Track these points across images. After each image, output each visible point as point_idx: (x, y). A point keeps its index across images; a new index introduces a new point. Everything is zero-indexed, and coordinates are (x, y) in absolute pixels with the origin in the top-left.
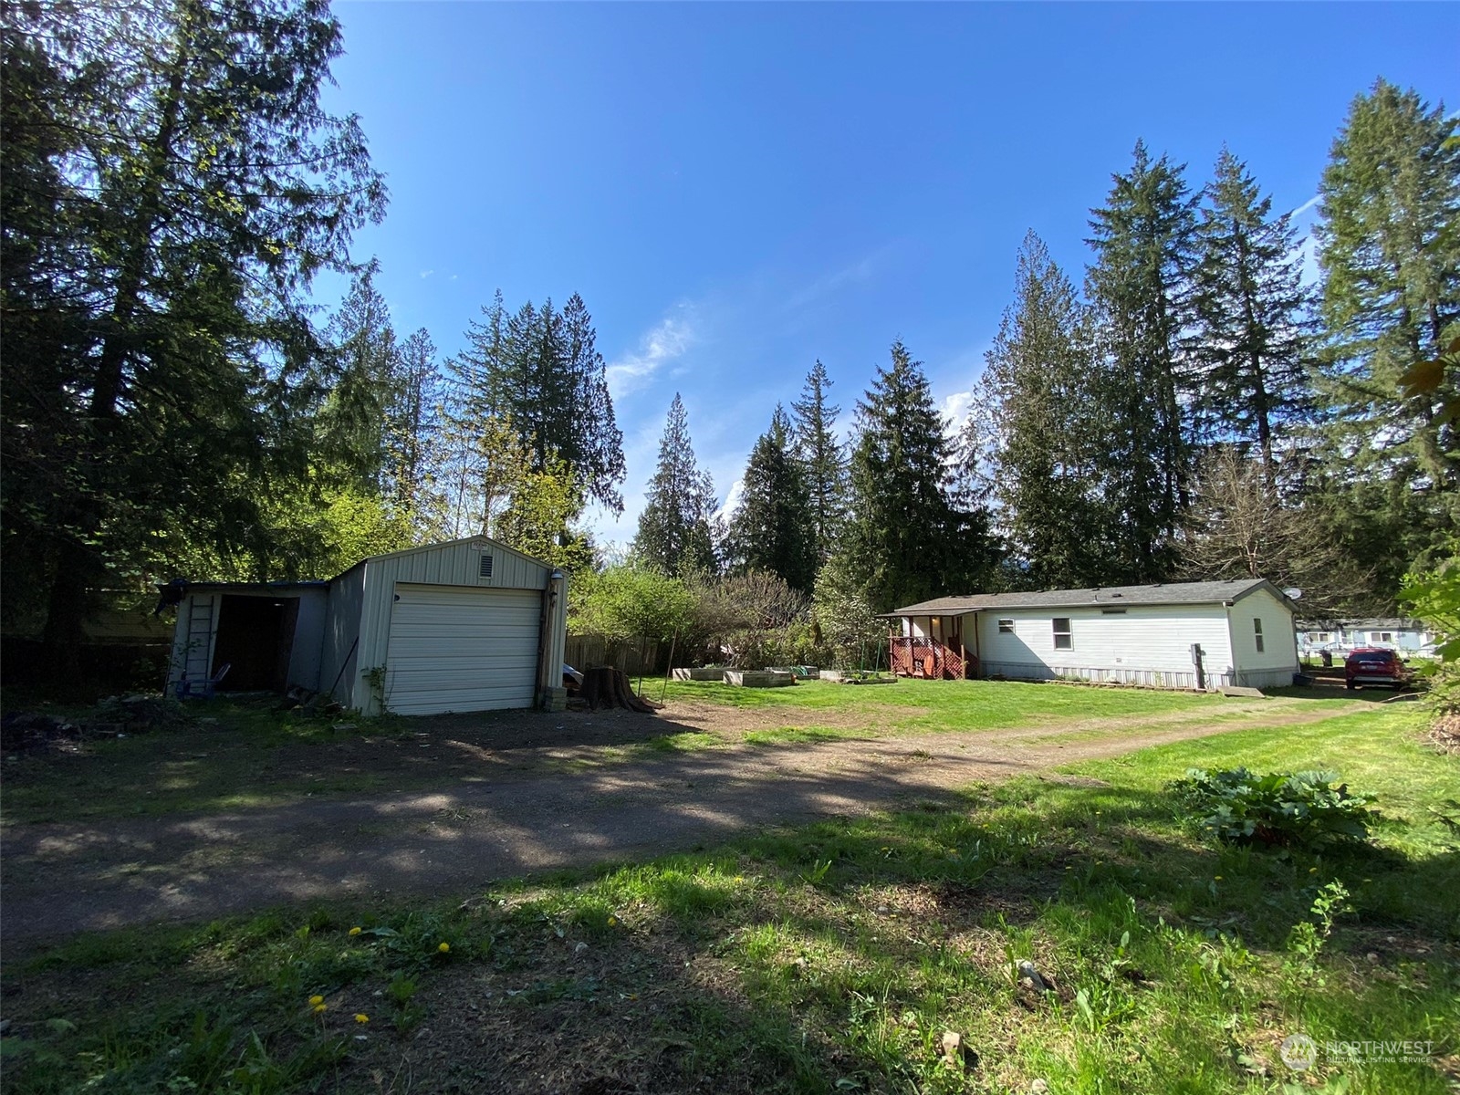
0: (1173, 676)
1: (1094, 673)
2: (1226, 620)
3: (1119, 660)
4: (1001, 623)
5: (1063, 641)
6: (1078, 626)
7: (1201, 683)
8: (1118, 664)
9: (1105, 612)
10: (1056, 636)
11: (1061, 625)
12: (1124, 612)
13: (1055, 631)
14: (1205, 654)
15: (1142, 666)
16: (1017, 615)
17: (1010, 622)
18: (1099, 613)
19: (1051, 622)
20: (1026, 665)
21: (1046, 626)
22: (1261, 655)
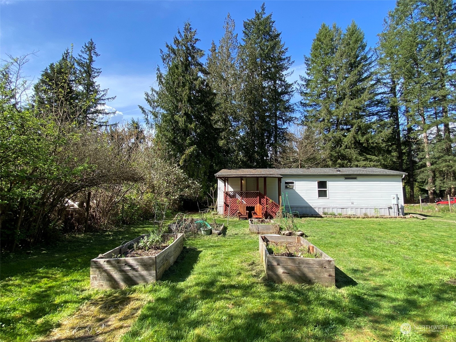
3: (352, 204)
4: (286, 183)
5: (322, 194)
6: (331, 185)
8: (352, 205)
9: (346, 178)
10: (319, 190)
11: (322, 185)
12: (355, 178)
13: (319, 188)
15: (369, 206)
16: (297, 179)
17: (292, 183)
18: (343, 179)
19: (317, 183)
20: (301, 207)
21: (314, 185)
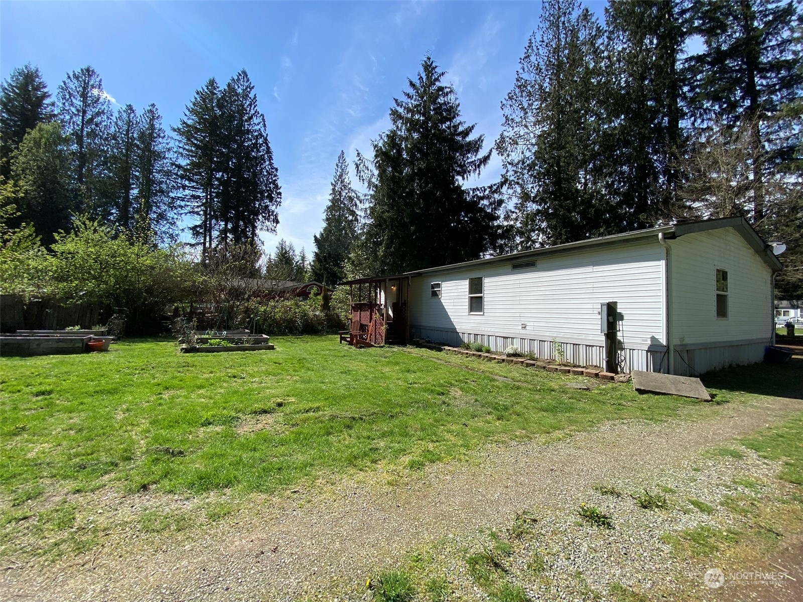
0: (582, 350)
1: (500, 341)
2: (663, 263)
3: (526, 326)
4: (432, 287)
5: (476, 304)
6: (490, 286)
7: (613, 365)
8: (523, 331)
9: (515, 267)
10: (472, 298)
11: (476, 285)
12: (533, 264)
13: (471, 292)
14: (621, 317)
15: (547, 335)
16: (444, 277)
17: (438, 286)
19: (467, 282)
21: (464, 288)
22: (722, 322)
